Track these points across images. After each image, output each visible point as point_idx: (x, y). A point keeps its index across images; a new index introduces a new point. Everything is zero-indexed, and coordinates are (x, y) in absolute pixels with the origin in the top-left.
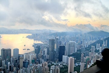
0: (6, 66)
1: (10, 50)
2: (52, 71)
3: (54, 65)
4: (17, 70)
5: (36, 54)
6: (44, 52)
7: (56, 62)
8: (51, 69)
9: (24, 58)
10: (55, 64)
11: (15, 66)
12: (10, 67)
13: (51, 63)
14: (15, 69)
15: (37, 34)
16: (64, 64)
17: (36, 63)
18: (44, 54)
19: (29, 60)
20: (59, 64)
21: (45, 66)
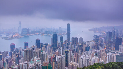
0: (74, 48)
1: (77, 38)
2: (109, 57)
3: (110, 52)
4: (81, 52)
5: (95, 42)
6: (102, 41)
7: (113, 50)
8: (108, 55)
9: (87, 44)
10: (112, 51)
11: (80, 49)
12: (77, 49)
13: (108, 50)
14: (80, 51)
15: (96, 28)
16: (120, 53)
17: (95, 49)
18: (102, 43)
19: (90, 46)
20: (116, 52)
21: (103, 52)
